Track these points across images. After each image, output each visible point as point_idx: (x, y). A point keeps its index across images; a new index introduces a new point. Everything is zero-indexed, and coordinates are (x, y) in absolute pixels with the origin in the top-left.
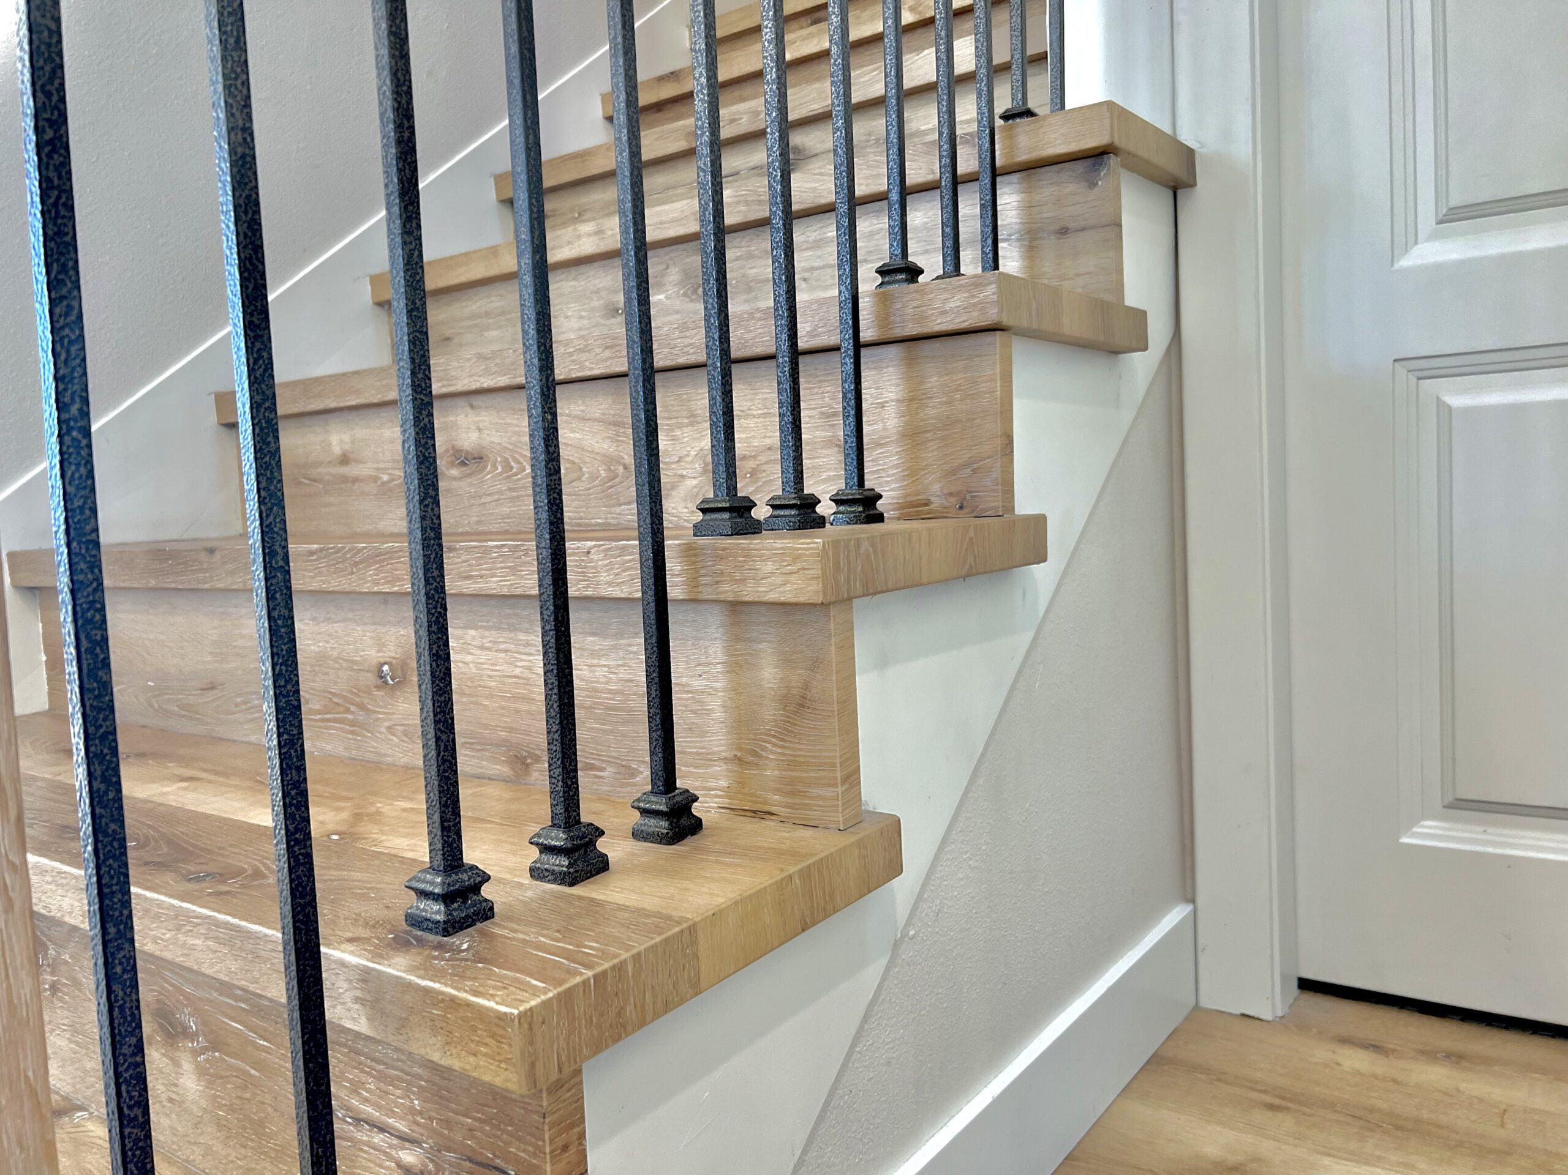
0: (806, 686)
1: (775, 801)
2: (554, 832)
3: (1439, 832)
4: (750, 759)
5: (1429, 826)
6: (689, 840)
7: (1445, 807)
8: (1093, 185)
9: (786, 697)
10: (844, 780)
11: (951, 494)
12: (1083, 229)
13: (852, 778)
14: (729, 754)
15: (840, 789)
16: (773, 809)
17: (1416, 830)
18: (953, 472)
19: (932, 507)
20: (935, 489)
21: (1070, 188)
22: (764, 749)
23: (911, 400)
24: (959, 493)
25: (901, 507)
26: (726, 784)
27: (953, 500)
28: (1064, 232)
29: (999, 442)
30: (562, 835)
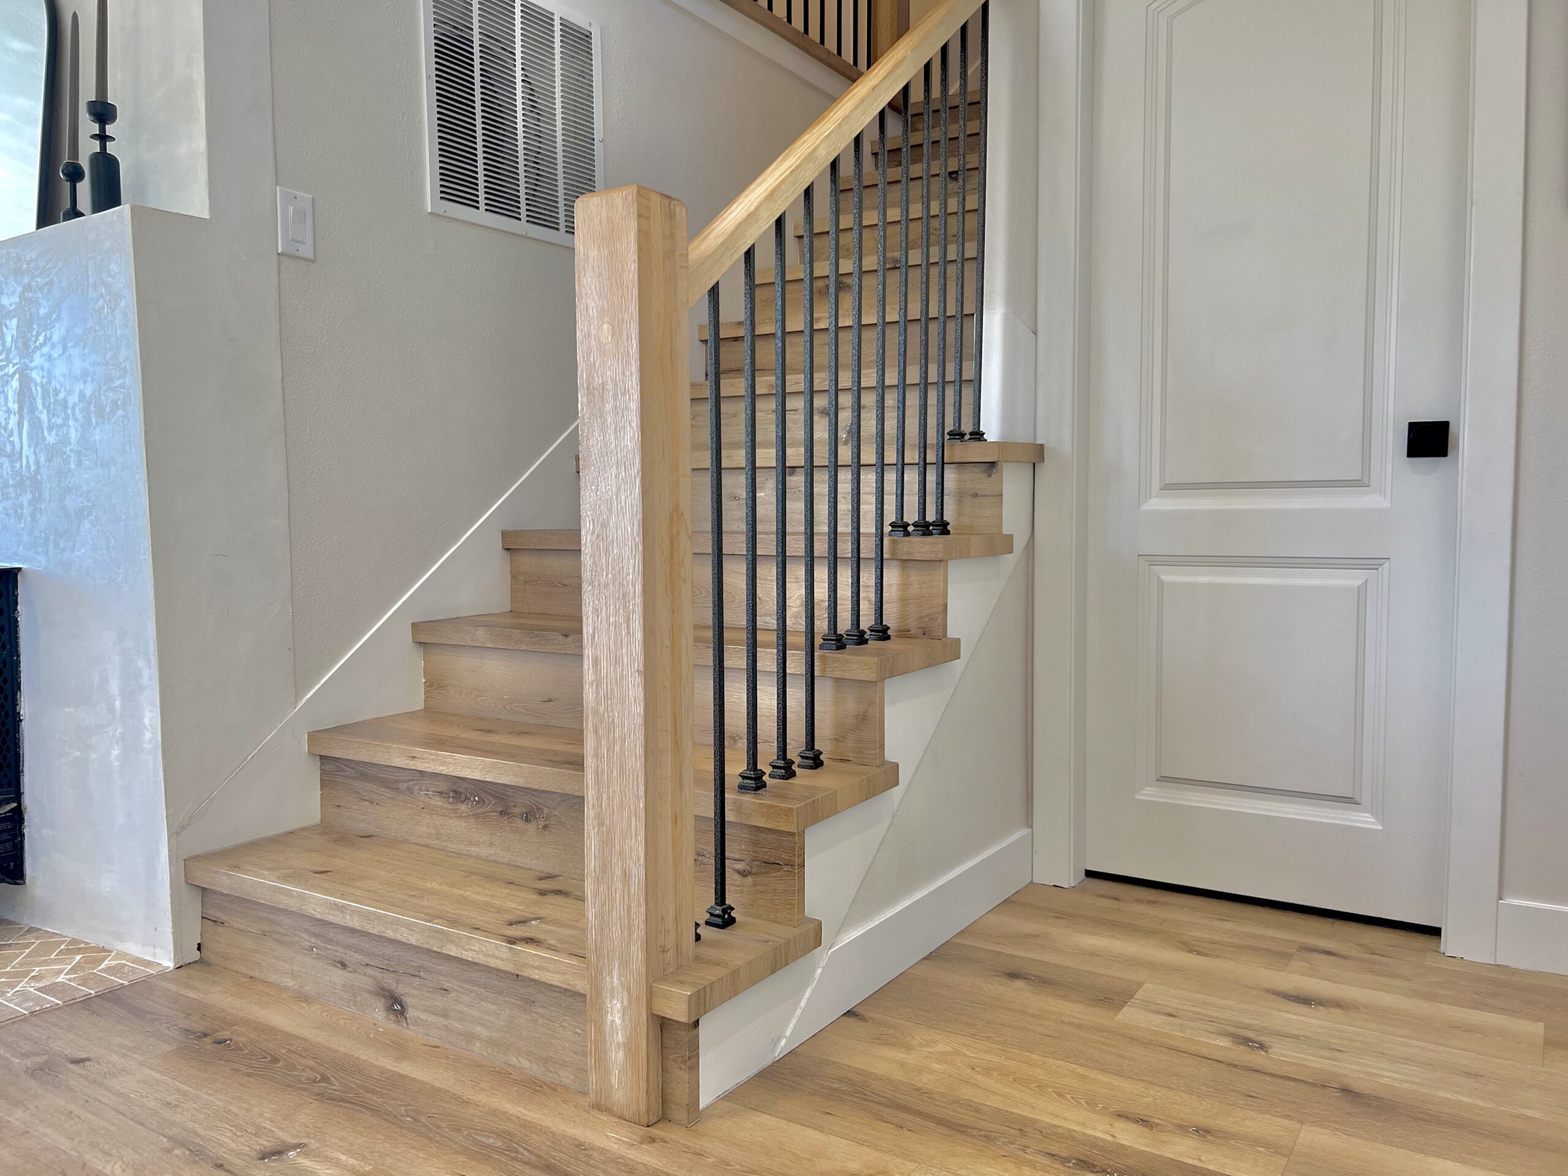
0: (866, 711)
1: (851, 756)
2: (779, 761)
3: (1152, 793)
4: (841, 739)
5: (1149, 790)
6: (820, 768)
7: (1157, 780)
8: (990, 476)
9: (857, 715)
10: (879, 748)
11: (920, 628)
12: (984, 496)
13: (882, 747)
14: (832, 737)
15: (878, 751)
16: (850, 759)
17: (1142, 792)
18: (921, 618)
19: (911, 632)
20: (913, 624)
21: (979, 475)
22: (847, 735)
23: (904, 584)
24: (923, 628)
25: (898, 631)
26: (830, 749)
27: (921, 630)
28: (976, 495)
29: (941, 608)
30: (782, 762)
